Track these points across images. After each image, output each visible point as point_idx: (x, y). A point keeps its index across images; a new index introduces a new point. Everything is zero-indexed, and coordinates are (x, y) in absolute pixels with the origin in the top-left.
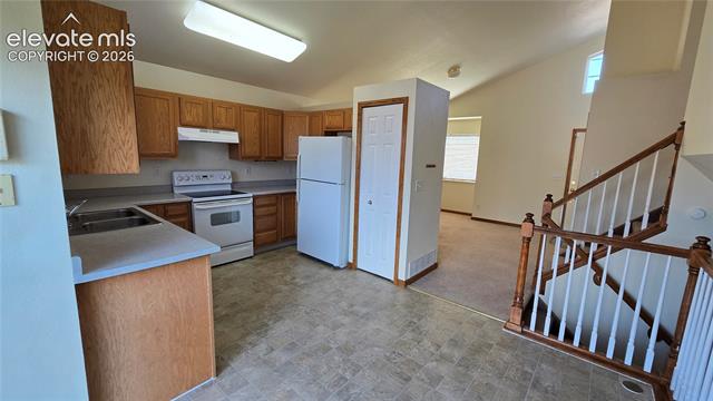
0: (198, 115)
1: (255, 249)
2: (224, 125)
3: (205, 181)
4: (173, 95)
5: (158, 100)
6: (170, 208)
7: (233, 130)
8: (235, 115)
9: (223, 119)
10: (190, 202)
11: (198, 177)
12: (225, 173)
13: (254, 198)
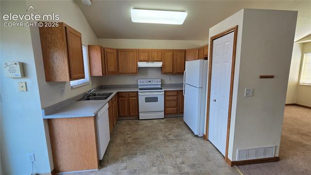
0: (145, 57)
1: (164, 115)
2: (155, 59)
3: (150, 83)
4: (136, 50)
5: (131, 53)
6: (130, 93)
7: (160, 61)
8: (161, 55)
9: (156, 57)
10: (138, 92)
11: (147, 82)
12: (158, 80)
13: (165, 92)
